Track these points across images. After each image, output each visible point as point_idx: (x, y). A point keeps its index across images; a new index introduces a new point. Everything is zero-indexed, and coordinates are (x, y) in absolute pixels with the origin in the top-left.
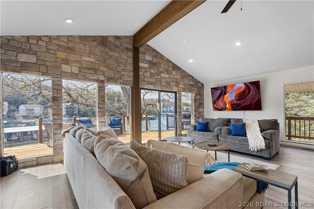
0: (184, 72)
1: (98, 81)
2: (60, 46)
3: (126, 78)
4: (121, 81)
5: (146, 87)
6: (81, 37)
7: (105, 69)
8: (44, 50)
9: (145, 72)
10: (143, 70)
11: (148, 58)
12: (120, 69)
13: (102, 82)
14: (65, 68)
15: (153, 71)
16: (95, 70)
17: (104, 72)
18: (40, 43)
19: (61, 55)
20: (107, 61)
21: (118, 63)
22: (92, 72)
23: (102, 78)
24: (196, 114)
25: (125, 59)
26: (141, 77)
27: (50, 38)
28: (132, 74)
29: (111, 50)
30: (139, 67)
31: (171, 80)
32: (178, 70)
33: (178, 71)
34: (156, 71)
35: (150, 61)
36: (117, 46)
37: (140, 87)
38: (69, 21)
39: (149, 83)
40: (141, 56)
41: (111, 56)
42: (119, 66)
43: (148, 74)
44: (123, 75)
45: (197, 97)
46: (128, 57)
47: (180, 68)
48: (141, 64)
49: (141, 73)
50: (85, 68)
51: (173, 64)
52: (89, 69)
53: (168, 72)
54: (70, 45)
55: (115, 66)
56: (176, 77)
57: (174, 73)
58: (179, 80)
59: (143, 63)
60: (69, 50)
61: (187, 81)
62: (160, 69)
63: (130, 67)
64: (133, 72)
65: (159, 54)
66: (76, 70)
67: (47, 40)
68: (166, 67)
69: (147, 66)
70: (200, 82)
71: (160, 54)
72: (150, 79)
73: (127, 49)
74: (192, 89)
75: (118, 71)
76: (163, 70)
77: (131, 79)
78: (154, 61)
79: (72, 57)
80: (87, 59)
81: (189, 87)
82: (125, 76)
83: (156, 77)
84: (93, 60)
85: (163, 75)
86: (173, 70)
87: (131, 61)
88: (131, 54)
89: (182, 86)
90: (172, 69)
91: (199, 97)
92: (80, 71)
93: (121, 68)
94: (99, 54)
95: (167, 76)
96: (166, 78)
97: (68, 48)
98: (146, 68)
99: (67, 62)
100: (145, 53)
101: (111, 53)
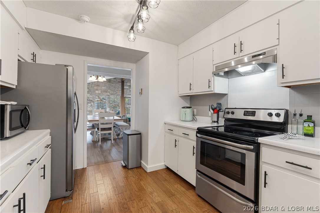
1: (107, 95)
2: (95, 85)
3: (118, 93)
4: (116, 94)
5: (127, 96)
7: (110, 91)
8: (91, 87)
9: (127, 90)
12: (115, 90)
14: (97, 92)
16: (106, 92)
17: (109, 92)
18: (90, 85)
19: (95, 88)
20: (111, 88)
21: (115, 88)
23: (109, 94)
26: (125, 92)
28: (121, 92)
29: (112, 83)
36: (115, 82)
37: (124, 96)
40: (125, 84)
41: (112, 86)
42: (115, 89)
46: (119, 85)
48: (125, 87)
49: (125, 91)
50: (103, 91)
52: (104, 91)
54: (98, 84)
60: (98, 86)
63: (120, 89)
66: (100, 92)
69: (128, 87)
73: (119, 82)
77: (121, 93)
79: (99, 88)
80: (104, 88)
84: (106, 88)
87: (120, 86)
88: (120, 84)
94: (108, 86)
97: (98, 85)
98: (127, 88)
99: (97, 90)
100: (127, 82)
101: (112, 85)
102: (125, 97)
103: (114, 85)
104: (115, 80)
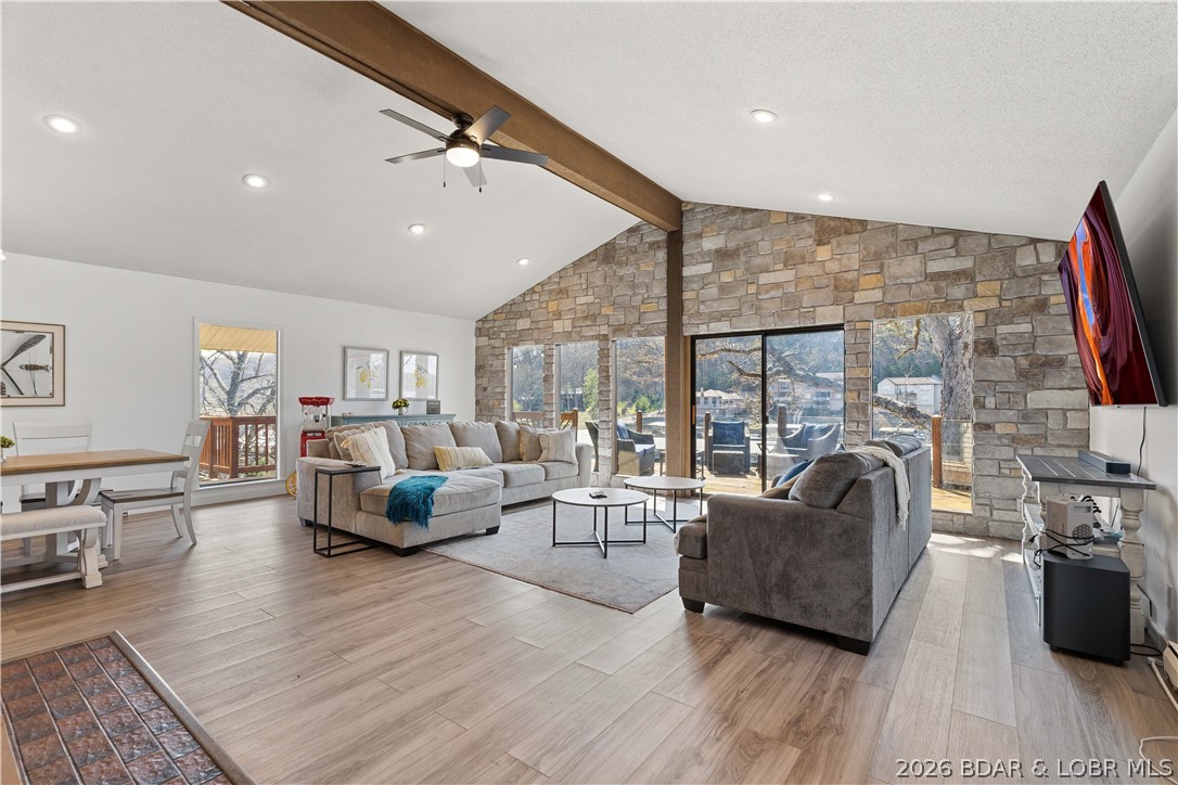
0: (892, 228)
1: (597, 337)
2: (550, 292)
3: (649, 319)
4: (638, 328)
5: (703, 330)
6: (574, 264)
7: (610, 311)
8: (537, 305)
9: (703, 288)
10: (694, 286)
11: (710, 243)
12: (637, 300)
13: (605, 337)
14: (558, 326)
15: (726, 277)
16: (592, 317)
17: (607, 316)
18: (536, 297)
19: (553, 306)
20: (615, 294)
21: (634, 287)
22: (589, 323)
23: (604, 330)
24: (986, 418)
25: (649, 272)
26: (688, 306)
27: (541, 284)
28: (663, 305)
29: (620, 264)
30: (685, 279)
31: (806, 285)
32: (847, 233)
33: (844, 239)
34: (739, 273)
35: (718, 251)
36: (633, 251)
38: (524, 262)
39: (715, 318)
40: (688, 248)
41: (621, 278)
42: (635, 295)
43: (713, 291)
44: (644, 313)
45: (1002, 329)
46: (655, 264)
47: (863, 223)
48: (687, 272)
49: (687, 295)
50: (580, 319)
51: (818, 220)
52: (585, 318)
53: (789, 260)
54: (562, 285)
55: (627, 298)
56: (833, 267)
57: (823, 253)
58: (849, 276)
59: (697, 263)
60: (562, 292)
61: (907, 267)
62: (758, 261)
63: (660, 289)
64: (665, 300)
65: (749, 216)
66: (568, 325)
67: (538, 289)
68: (781, 246)
69: (707, 268)
70: (1034, 241)
71: (756, 210)
72: (716, 305)
73: (654, 245)
74: (958, 291)
75: (633, 307)
76: (768, 260)
77: (662, 318)
78: (732, 245)
79: (567, 304)
80: (582, 300)
81: (929, 288)
82: (647, 315)
83: (741, 292)
84: (590, 299)
85: (764, 278)
86: (820, 243)
87: (662, 273)
88: (662, 255)
89: (877, 295)
90: (811, 241)
91: (1025, 328)
92: (574, 327)
93: (640, 297)
94: (600, 283)
95: (789, 275)
96: (777, 286)
97: (561, 291)
98: (703, 276)
99: (558, 315)
100: (699, 236)
101: (621, 272)
102: (694, 338)
103: (628, 271)
104: (634, 241)
